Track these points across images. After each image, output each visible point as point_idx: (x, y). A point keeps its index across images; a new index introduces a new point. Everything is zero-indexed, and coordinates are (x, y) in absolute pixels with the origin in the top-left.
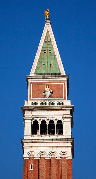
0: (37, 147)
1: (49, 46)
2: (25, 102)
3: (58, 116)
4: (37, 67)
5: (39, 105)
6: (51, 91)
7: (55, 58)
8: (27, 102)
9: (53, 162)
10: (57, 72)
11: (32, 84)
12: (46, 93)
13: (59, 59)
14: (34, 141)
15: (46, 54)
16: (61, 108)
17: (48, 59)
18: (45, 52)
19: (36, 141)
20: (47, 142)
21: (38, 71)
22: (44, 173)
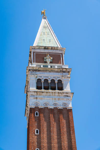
0: (42, 98)
3: (59, 77)
5: (42, 67)
9: (56, 111)
10: (56, 46)
11: (35, 53)
12: (47, 60)
14: (39, 94)
15: (45, 35)
20: (50, 95)
21: (39, 44)
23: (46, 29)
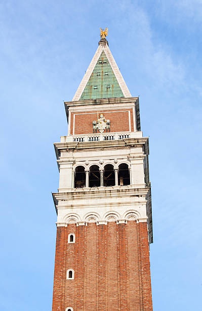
0: (83, 206)
1: (104, 68)
2: (62, 138)
3: (121, 157)
4: (84, 93)
5: (86, 141)
6: (108, 121)
7: (115, 81)
8: (66, 139)
9: (112, 230)
10: (119, 96)
11: (74, 115)
12: (98, 126)
14: (77, 196)
16: (126, 143)
17: (102, 83)
18: (98, 74)
19: (79, 196)
20: (101, 198)
22: (94, 248)
23: (104, 65)
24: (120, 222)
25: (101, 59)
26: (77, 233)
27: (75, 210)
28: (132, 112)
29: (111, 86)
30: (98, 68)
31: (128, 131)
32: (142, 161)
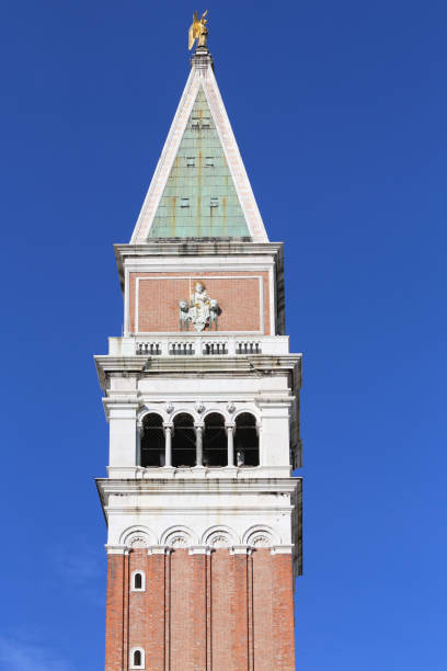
0: (160, 509)
1: (204, 143)
2: (113, 342)
3: (241, 398)
4: (157, 217)
5: (165, 354)
6: (213, 303)
7: (230, 186)
8: (120, 344)
9: (219, 567)
10: (238, 234)
11: (137, 279)
12: (192, 312)
13: (244, 187)
14: (148, 488)
15: (194, 172)
16: (251, 365)
17: (200, 189)
18: (191, 162)
19: (153, 488)
20: (197, 493)
21: (161, 230)
22: (184, 604)
23: (204, 133)
24: (237, 552)
25: (196, 114)
26: (151, 571)
27: (143, 519)
28: (266, 281)
29: (220, 201)
30: (189, 143)
31: (258, 329)
32: (285, 412)
